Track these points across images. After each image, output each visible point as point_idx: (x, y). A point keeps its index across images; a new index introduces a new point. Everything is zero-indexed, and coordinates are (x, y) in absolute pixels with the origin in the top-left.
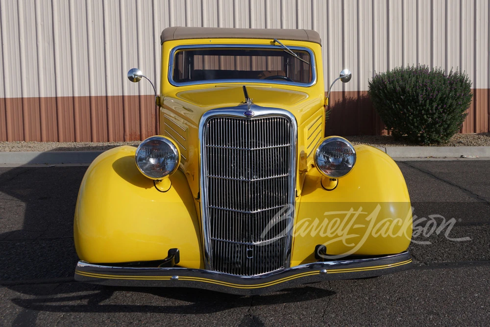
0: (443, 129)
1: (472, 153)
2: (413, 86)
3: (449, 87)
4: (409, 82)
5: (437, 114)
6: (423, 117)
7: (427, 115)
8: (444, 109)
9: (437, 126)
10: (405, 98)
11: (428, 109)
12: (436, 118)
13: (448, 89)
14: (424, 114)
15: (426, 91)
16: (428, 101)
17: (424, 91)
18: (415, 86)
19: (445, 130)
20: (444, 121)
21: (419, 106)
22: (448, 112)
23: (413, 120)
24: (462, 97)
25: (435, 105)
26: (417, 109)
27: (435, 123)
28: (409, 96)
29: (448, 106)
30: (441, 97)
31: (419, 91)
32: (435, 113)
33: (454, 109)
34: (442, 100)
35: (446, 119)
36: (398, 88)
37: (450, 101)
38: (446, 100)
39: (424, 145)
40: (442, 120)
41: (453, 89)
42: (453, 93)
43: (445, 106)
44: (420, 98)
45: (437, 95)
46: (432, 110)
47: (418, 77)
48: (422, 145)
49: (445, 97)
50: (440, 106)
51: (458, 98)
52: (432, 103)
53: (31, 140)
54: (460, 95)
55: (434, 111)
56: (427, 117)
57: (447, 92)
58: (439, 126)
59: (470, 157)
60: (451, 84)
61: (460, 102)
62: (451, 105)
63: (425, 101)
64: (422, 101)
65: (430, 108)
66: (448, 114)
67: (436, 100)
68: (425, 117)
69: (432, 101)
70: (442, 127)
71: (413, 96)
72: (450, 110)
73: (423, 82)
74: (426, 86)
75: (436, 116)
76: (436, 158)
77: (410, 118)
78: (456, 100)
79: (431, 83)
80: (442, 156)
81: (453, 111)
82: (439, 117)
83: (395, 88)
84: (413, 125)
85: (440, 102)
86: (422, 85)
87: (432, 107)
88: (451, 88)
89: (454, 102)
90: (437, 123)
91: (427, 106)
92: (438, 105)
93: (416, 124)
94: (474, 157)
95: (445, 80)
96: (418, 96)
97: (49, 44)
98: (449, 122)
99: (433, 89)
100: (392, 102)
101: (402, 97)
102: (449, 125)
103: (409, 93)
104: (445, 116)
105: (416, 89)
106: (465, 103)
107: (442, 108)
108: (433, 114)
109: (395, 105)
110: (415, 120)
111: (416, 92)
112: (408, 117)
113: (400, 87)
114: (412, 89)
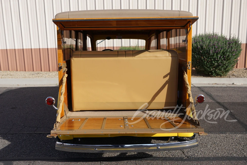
0: (224, 69)
1: (239, 82)
2: (207, 45)
3: (228, 45)
4: (205, 43)
5: (220, 61)
6: (212, 62)
7: (214, 61)
8: (224, 58)
9: (220, 67)
10: (202, 52)
11: (215, 58)
12: (220, 63)
13: (227, 47)
14: (213, 61)
15: (215, 48)
16: (215, 54)
17: (214, 48)
18: (209, 45)
19: (225, 69)
20: (224, 65)
21: (210, 56)
22: (226, 60)
23: (207, 63)
24: (235, 51)
25: (219, 56)
26: (209, 58)
27: (219, 65)
28: (205, 50)
29: (227, 57)
30: (223, 52)
31: (211, 48)
32: (219, 60)
33: (230, 58)
34: (223, 53)
35: (225, 63)
36: (199, 46)
37: (228, 54)
38: (225, 53)
39: (213, 77)
40: (223, 64)
41: (230, 47)
42: (230, 49)
43: (225, 56)
44: (211, 52)
45: (220, 50)
46: (217, 58)
47: (211, 40)
48: (211, 77)
49: (225, 52)
50: (222, 57)
51: (233, 52)
52: (217, 55)
53: (12, 70)
54: (234, 50)
55: (219, 59)
56: (215, 62)
57: (227, 49)
58: (221, 67)
59: (238, 84)
60: (229, 44)
61: (234, 54)
62: (228, 56)
63: (214, 54)
64: (212, 53)
65: (216, 58)
66: (227, 61)
67: (220, 53)
68: (213, 62)
69: (217, 54)
70: (223, 68)
71: (207, 51)
72: (228, 59)
73: (213, 43)
74: (214, 45)
75: (219, 62)
76: (218, 84)
77: (205, 62)
78: (231, 53)
79: (218, 43)
80: (222, 83)
81: (229, 59)
82: (221, 62)
83: (197, 46)
84: (207, 66)
85: (222, 54)
86: (213, 44)
87: (217, 57)
88: (229, 46)
89: (231, 54)
90: (220, 65)
91: (215, 56)
92: (221, 56)
93: (208, 66)
94: (240, 84)
95: (226, 42)
96: (209, 51)
97: (18, 21)
98: (227, 65)
99: (218, 47)
100: (195, 54)
101: (201, 51)
102: (227, 67)
103: (205, 49)
104: (225, 62)
105: (209, 47)
106: (237, 54)
107: (223, 57)
108: (218, 61)
109: (197, 55)
110: (208, 64)
111: (209, 48)
112: (204, 62)
113: (200, 45)
114: (207, 47)
